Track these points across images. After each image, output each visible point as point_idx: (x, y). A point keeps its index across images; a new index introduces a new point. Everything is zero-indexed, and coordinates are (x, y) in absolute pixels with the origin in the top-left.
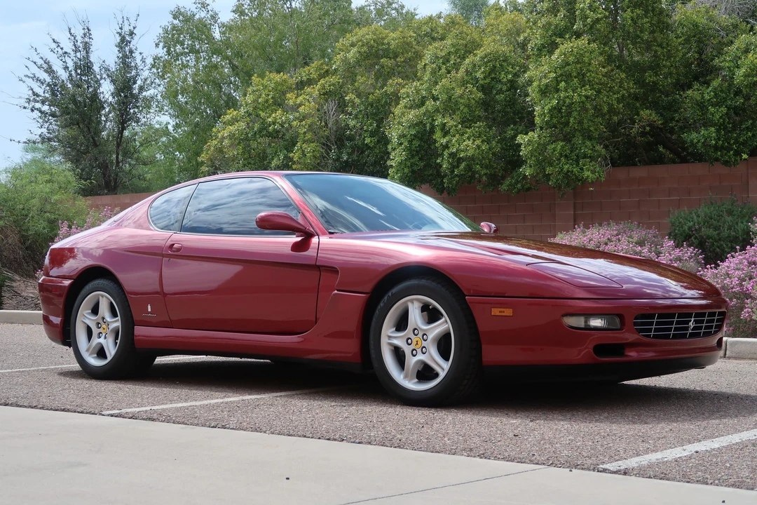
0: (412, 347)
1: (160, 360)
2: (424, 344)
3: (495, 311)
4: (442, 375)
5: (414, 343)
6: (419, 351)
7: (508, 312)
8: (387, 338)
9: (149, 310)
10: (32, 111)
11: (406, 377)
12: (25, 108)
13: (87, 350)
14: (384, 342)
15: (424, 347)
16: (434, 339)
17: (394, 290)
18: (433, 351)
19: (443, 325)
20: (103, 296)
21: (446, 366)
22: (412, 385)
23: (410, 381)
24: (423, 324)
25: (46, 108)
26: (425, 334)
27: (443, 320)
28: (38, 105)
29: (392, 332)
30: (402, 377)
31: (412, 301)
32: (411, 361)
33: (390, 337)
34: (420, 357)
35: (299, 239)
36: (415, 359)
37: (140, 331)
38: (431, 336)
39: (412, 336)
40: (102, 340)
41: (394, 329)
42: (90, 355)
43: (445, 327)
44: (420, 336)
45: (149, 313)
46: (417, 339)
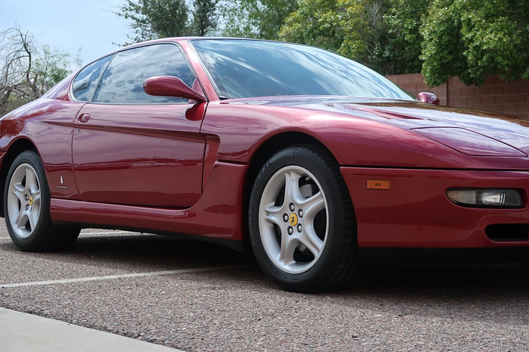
0: (289, 224)
2: (300, 220)
3: (371, 184)
4: (317, 255)
5: (290, 220)
6: (295, 228)
7: (385, 185)
8: (265, 213)
9: (62, 182)
11: (282, 258)
13: (17, 222)
14: (262, 216)
15: (300, 225)
16: (309, 216)
17: (273, 159)
18: (309, 229)
19: (319, 200)
20: (28, 168)
21: (321, 245)
22: (289, 267)
23: (286, 263)
24: (299, 198)
26: (300, 210)
27: (318, 194)
29: (271, 207)
30: (279, 256)
31: (289, 172)
32: (287, 239)
33: (268, 213)
34: (296, 235)
35: (192, 106)
36: (290, 238)
38: (307, 211)
39: (288, 212)
40: (28, 213)
41: (274, 203)
42: (18, 227)
43: (320, 201)
44: (296, 211)
45: (61, 185)
46: (293, 215)
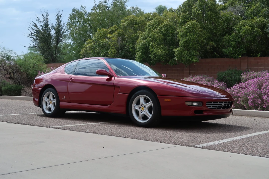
0: (141, 110)
1: (67, 112)
2: (145, 109)
3: (166, 100)
4: (150, 118)
5: (142, 109)
6: (143, 111)
7: (169, 100)
8: (134, 107)
9: (64, 97)
10: (31, 38)
11: (139, 119)
12: (29, 37)
13: (46, 109)
14: (133, 108)
15: (144, 110)
16: (147, 108)
17: (136, 93)
18: (147, 111)
20: (50, 93)
21: (151, 115)
22: (141, 121)
23: (140, 120)
24: (144, 103)
25: (35, 37)
26: (145, 106)
27: (150, 102)
28: (33, 36)
29: (135, 105)
30: (138, 118)
31: (141, 96)
32: (141, 114)
33: (135, 107)
34: (143, 113)
35: (109, 78)
36: (142, 113)
37: (61, 103)
39: (141, 107)
40: (50, 106)
41: (136, 105)
42: (47, 110)
43: (151, 104)
44: (143, 106)
45: (64, 98)
46: (142, 108)
